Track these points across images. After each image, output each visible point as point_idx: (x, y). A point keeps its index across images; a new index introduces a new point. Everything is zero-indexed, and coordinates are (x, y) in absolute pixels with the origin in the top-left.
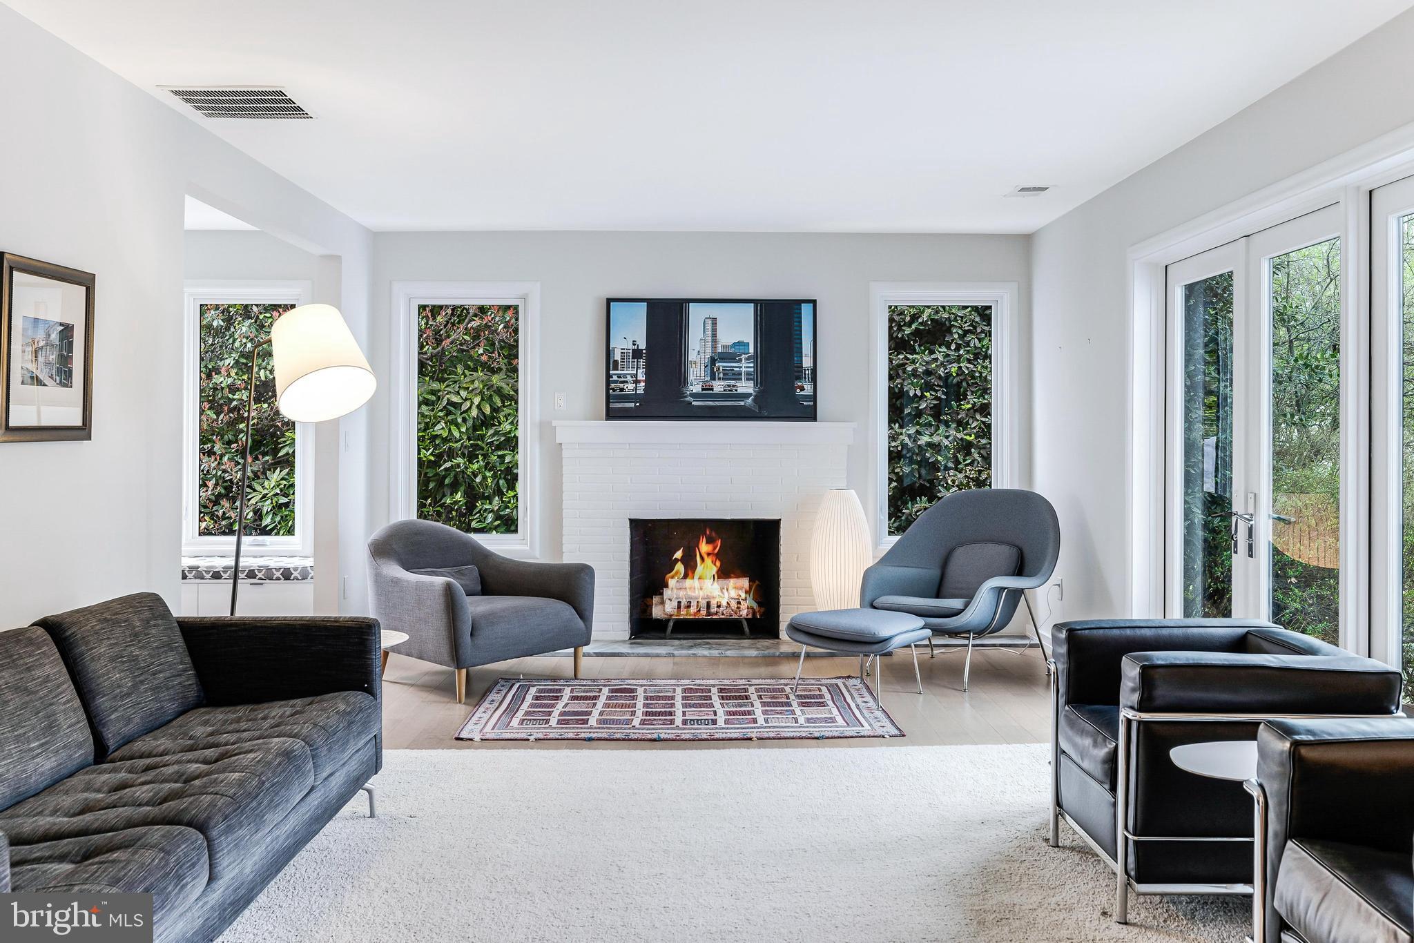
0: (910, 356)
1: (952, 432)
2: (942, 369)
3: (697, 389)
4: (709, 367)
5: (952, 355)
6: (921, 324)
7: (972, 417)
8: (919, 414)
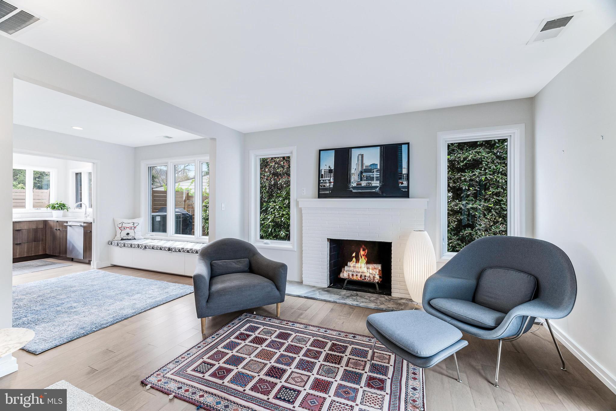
0: (463, 174)
1: (482, 203)
2: (478, 178)
3: (354, 185)
4: (360, 175)
5: (482, 173)
6: (468, 161)
7: (492, 197)
8: (468, 196)
